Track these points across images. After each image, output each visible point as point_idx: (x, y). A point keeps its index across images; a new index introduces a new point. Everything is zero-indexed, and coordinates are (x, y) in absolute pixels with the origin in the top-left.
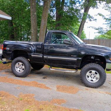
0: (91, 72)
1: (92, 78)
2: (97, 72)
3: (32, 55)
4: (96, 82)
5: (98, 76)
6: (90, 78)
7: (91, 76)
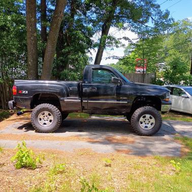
0: (144, 117)
1: (146, 124)
2: (152, 116)
3: (65, 100)
4: (151, 128)
5: (153, 120)
6: (144, 123)
7: (144, 122)
